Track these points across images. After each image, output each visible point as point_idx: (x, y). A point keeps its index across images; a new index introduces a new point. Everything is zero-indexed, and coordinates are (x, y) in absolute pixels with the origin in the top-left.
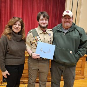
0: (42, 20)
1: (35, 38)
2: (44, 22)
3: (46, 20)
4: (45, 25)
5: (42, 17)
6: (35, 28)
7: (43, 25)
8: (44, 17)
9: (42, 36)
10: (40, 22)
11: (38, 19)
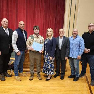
0: (36, 30)
1: (32, 39)
2: (36, 31)
3: (37, 30)
4: (37, 33)
5: (35, 29)
6: (32, 35)
7: (36, 33)
8: (36, 28)
9: (36, 39)
10: (35, 31)
11: (34, 29)
